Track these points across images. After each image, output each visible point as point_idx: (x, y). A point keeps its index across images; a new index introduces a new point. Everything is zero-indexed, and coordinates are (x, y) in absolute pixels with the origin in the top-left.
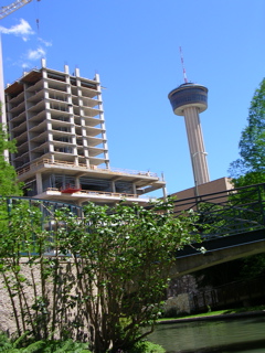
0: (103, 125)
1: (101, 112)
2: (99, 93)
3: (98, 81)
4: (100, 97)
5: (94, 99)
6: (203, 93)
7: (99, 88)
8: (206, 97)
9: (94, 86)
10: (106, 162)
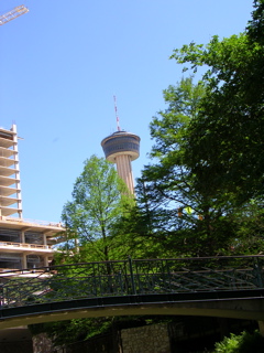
0: (18, 175)
1: (16, 162)
2: (15, 144)
3: (15, 131)
4: (16, 147)
5: (10, 149)
6: (135, 142)
7: (15, 139)
8: (138, 146)
9: (10, 136)
10: (19, 211)
